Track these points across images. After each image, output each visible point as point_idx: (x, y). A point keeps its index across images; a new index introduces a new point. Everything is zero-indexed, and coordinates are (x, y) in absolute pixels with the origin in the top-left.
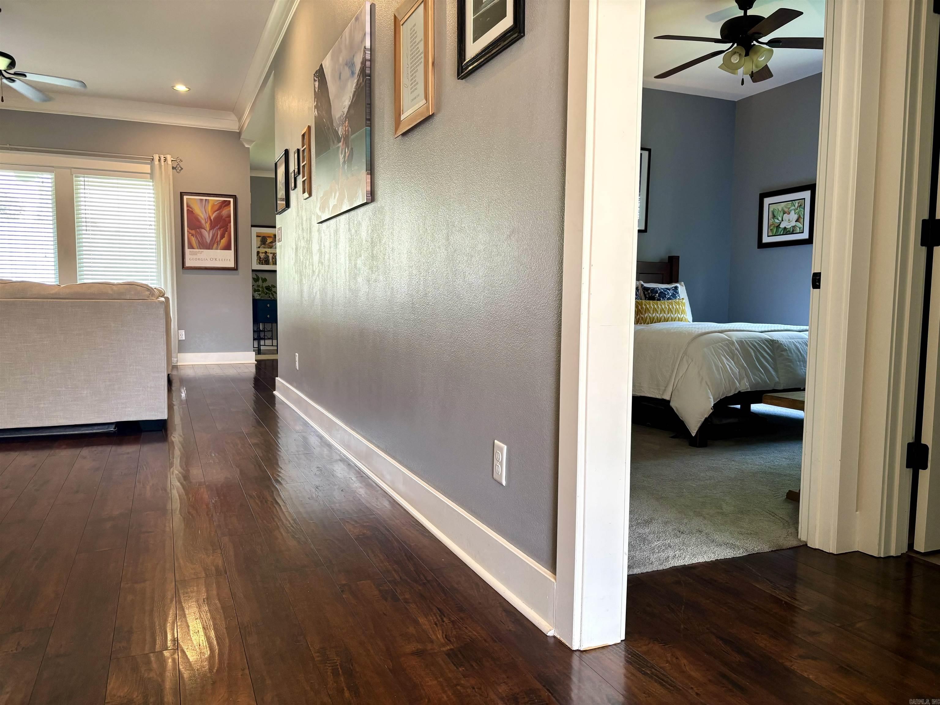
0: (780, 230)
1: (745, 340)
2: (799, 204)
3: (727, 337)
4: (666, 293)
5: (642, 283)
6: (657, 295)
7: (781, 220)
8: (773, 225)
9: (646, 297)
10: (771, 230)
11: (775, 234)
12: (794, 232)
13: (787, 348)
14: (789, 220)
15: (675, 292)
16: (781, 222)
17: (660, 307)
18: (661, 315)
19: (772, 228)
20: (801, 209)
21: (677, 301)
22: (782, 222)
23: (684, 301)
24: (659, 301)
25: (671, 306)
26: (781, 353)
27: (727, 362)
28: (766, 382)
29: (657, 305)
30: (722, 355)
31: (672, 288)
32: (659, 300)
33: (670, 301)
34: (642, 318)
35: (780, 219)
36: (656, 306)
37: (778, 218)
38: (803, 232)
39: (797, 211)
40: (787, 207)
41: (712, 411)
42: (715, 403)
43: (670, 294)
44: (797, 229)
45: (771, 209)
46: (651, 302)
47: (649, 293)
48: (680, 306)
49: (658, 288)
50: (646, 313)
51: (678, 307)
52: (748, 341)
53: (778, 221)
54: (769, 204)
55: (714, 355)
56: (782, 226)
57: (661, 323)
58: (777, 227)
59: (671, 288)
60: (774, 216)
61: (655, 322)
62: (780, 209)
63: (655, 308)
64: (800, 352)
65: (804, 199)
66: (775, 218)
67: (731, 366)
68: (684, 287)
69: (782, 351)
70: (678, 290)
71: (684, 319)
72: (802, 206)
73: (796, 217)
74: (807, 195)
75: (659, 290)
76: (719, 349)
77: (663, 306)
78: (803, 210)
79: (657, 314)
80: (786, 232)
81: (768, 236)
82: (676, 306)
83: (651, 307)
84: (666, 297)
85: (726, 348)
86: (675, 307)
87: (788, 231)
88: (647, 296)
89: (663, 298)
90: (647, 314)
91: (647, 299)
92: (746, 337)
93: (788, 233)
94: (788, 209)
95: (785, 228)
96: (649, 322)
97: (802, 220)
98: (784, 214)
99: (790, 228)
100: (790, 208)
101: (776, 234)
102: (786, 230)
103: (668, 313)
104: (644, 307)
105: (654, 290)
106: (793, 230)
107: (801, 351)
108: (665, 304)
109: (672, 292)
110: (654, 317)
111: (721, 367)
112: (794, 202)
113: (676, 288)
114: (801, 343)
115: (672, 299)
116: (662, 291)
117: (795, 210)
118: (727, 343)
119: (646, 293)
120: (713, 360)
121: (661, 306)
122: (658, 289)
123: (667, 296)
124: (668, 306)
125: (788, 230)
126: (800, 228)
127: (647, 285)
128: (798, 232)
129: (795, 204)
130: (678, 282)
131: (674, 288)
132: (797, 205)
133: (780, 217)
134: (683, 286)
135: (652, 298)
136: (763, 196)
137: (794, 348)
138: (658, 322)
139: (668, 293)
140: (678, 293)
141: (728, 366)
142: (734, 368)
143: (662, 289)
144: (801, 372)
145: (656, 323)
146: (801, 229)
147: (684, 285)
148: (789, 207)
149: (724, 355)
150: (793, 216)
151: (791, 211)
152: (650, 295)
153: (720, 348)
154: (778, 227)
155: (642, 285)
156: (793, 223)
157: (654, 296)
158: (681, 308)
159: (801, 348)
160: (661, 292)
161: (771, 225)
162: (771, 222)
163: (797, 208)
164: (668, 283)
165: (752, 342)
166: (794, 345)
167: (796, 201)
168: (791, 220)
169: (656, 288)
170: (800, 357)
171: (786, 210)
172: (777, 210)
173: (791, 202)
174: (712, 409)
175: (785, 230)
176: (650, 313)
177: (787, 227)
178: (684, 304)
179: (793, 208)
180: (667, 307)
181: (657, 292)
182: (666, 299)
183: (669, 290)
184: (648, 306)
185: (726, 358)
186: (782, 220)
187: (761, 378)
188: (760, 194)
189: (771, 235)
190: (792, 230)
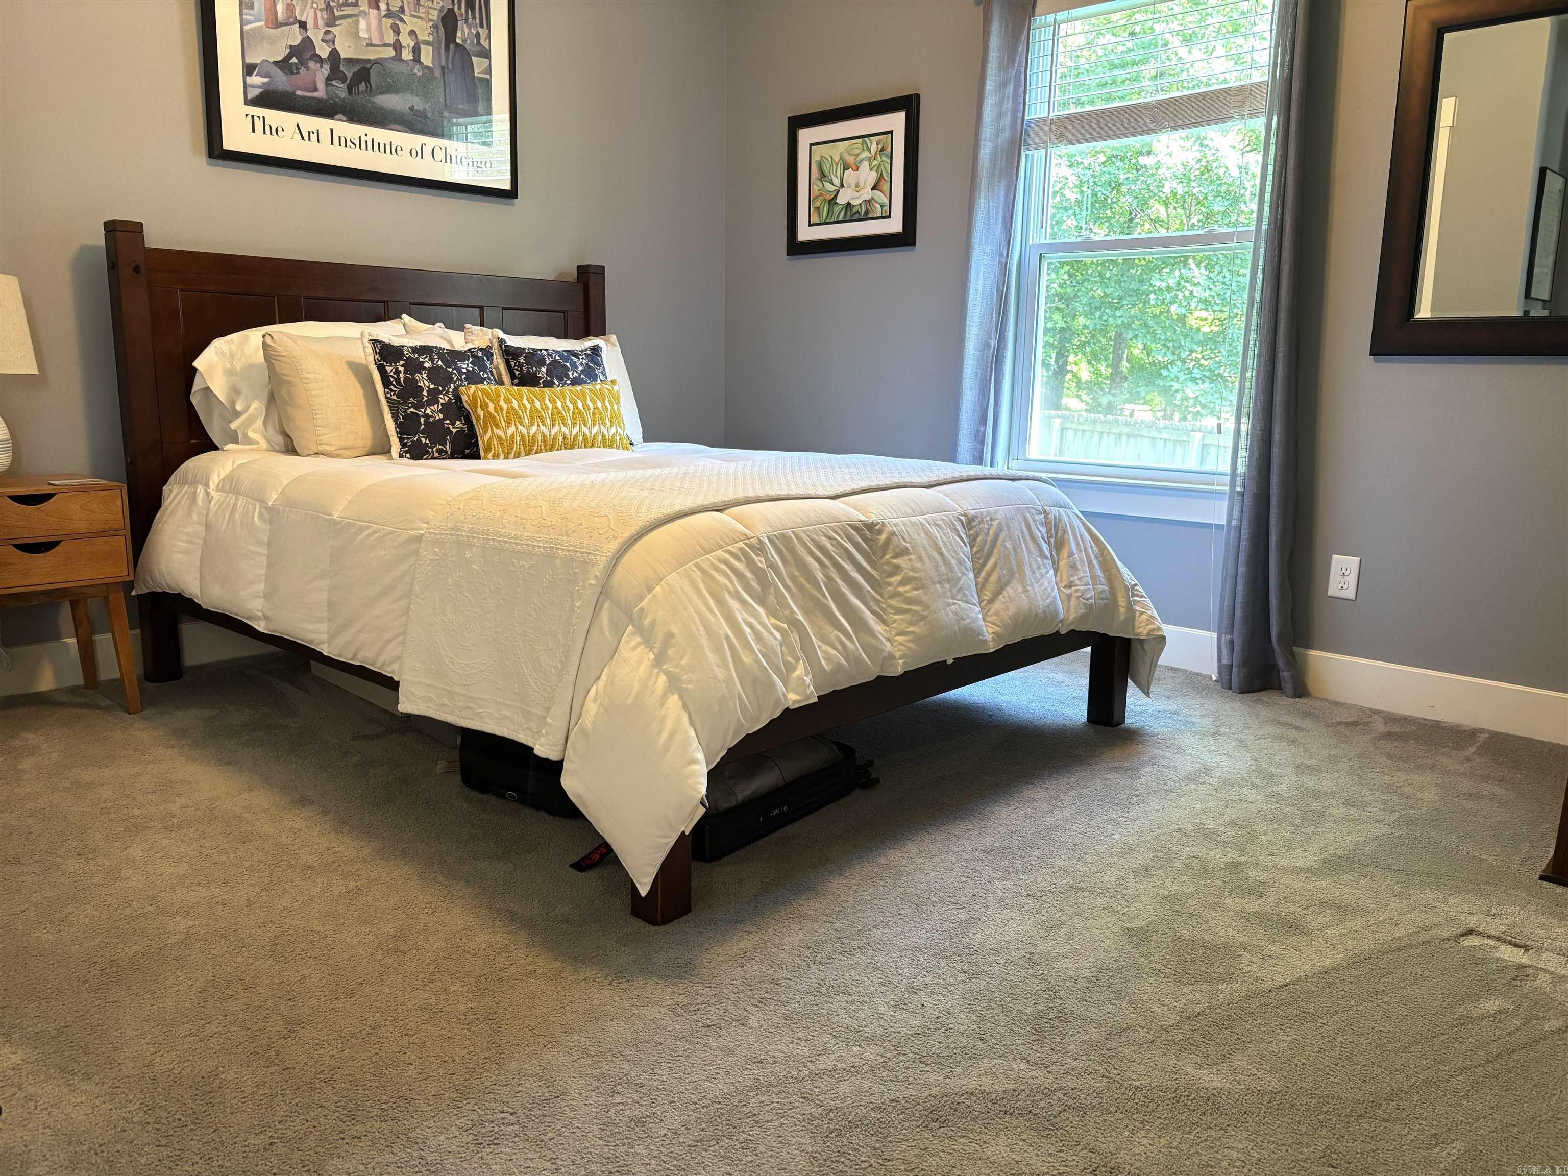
0: (837, 209)
1: (793, 532)
2: (880, 147)
3: (741, 527)
4: (568, 365)
5: (501, 334)
6: (544, 369)
7: (839, 185)
8: (821, 198)
9: (513, 376)
10: (818, 208)
11: (826, 219)
12: (870, 216)
13: (908, 545)
14: (857, 185)
15: (592, 362)
16: (839, 191)
17: (550, 406)
18: (555, 430)
19: (817, 204)
20: (884, 158)
21: (598, 387)
22: (842, 190)
23: (616, 388)
24: (546, 390)
25: (580, 405)
26: (895, 561)
27: (746, 616)
28: (859, 660)
29: (542, 400)
30: (729, 592)
31: (586, 350)
32: (549, 384)
33: (579, 388)
34: (500, 439)
35: (837, 182)
36: (537, 404)
37: (832, 180)
38: (889, 217)
39: (875, 163)
40: (851, 152)
41: (702, 811)
42: (712, 766)
43: (580, 368)
44: (875, 208)
45: (816, 158)
46: (525, 389)
47: (520, 366)
48: (607, 404)
49: (546, 350)
50: (509, 424)
51: (599, 405)
52: (803, 535)
53: (832, 188)
54: (811, 145)
55: (701, 595)
56: (842, 200)
57: (554, 453)
58: (830, 201)
59: (582, 351)
60: (823, 175)
61: (539, 451)
62: (837, 159)
63: (537, 409)
64: (941, 554)
65: (891, 132)
66: (826, 179)
67: (759, 627)
68: (618, 349)
69: (896, 556)
70: (600, 356)
71: (618, 439)
72: (886, 151)
73: (873, 177)
74: (896, 121)
75: (549, 355)
76: (717, 569)
77: (559, 404)
78: (889, 162)
79: (542, 427)
80: (852, 214)
81: (810, 225)
82: (594, 402)
83: (525, 408)
84: (567, 376)
85: (740, 566)
86: (591, 406)
87: (855, 213)
88: (517, 373)
89: (560, 379)
90: (513, 426)
91: (516, 381)
92: (798, 520)
93: (855, 217)
94: (854, 157)
95: (849, 204)
96: (522, 449)
97: (886, 187)
98: (845, 169)
99: (860, 204)
100: (858, 155)
101: (828, 221)
102: (851, 211)
103: (574, 424)
104: (505, 406)
105: (534, 356)
106: (867, 212)
107: (944, 550)
108: (565, 398)
109: (584, 362)
110: (534, 435)
111: (727, 638)
112: (866, 139)
113: (596, 350)
114: (941, 523)
115: (586, 383)
116: (557, 358)
117: (869, 160)
118: (741, 549)
119: (513, 364)
120: (700, 614)
121: (553, 402)
122: (545, 353)
123: (570, 373)
124: (574, 402)
125: (855, 210)
126: (882, 206)
127: (514, 341)
128: (879, 215)
129: (871, 144)
130: (604, 334)
131: (588, 352)
132: (874, 148)
133: (836, 176)
134: (613, 345)
135: (526, 380)
136: (797, 123)
137: (925, 542)
138: (546, 451)
139: (574, 366)
140: (599, 364)
141: (747, 630)
142: (763, 630)
143: (557, 352)
144: (947, 614)
145: (541, 452)
146: (885, 208)
147: (617, 344)
148: (856, 151)
149: (737, 591)
150: (867, 176)
151: (861, 162)
152: (525, 369)
153: (723, 567)
154: (832, 202)
155: (501, 342)
156: (867, 194)
157: (535, 373)
158: (609, 408)
159: (943, 542)
160: (554, 362)
161: (818, 197)
162: (815, 188)
163: (876, 154)
164: (577, 337)
165: (815, 537)
166: (926, 533)
167: (871, 138)
168: (862, 185)
169: (541, 350)
170: (943, 569)
171: (850, 159)
172: (830, 159)
173: (860, 140)
174: (703, 804)
175: (849, 208)
176: (521, 424)
177: (853, 202)
178: (616, 398)
179: (866, 154)
180: (571, 407)
181: (542, 362)
182: (568, 382)
183: (576, 355)
184: (515, 404)
185: (743, 602)
186: (842, 186)
187: (845, 650)
188: (789, 118)
189: (817, 221)
190: (864, 210)
